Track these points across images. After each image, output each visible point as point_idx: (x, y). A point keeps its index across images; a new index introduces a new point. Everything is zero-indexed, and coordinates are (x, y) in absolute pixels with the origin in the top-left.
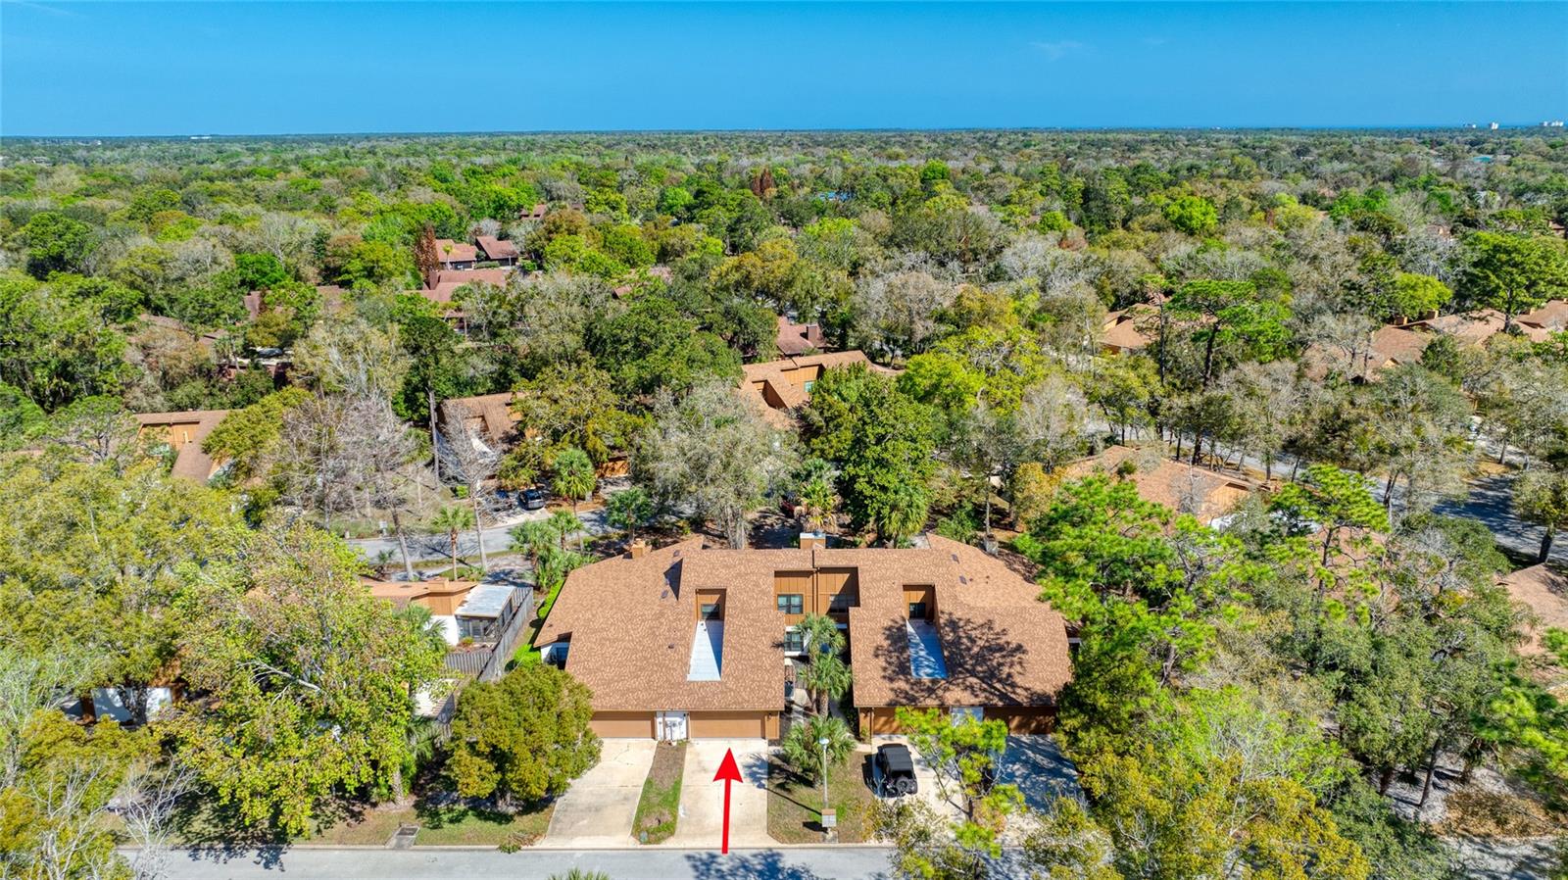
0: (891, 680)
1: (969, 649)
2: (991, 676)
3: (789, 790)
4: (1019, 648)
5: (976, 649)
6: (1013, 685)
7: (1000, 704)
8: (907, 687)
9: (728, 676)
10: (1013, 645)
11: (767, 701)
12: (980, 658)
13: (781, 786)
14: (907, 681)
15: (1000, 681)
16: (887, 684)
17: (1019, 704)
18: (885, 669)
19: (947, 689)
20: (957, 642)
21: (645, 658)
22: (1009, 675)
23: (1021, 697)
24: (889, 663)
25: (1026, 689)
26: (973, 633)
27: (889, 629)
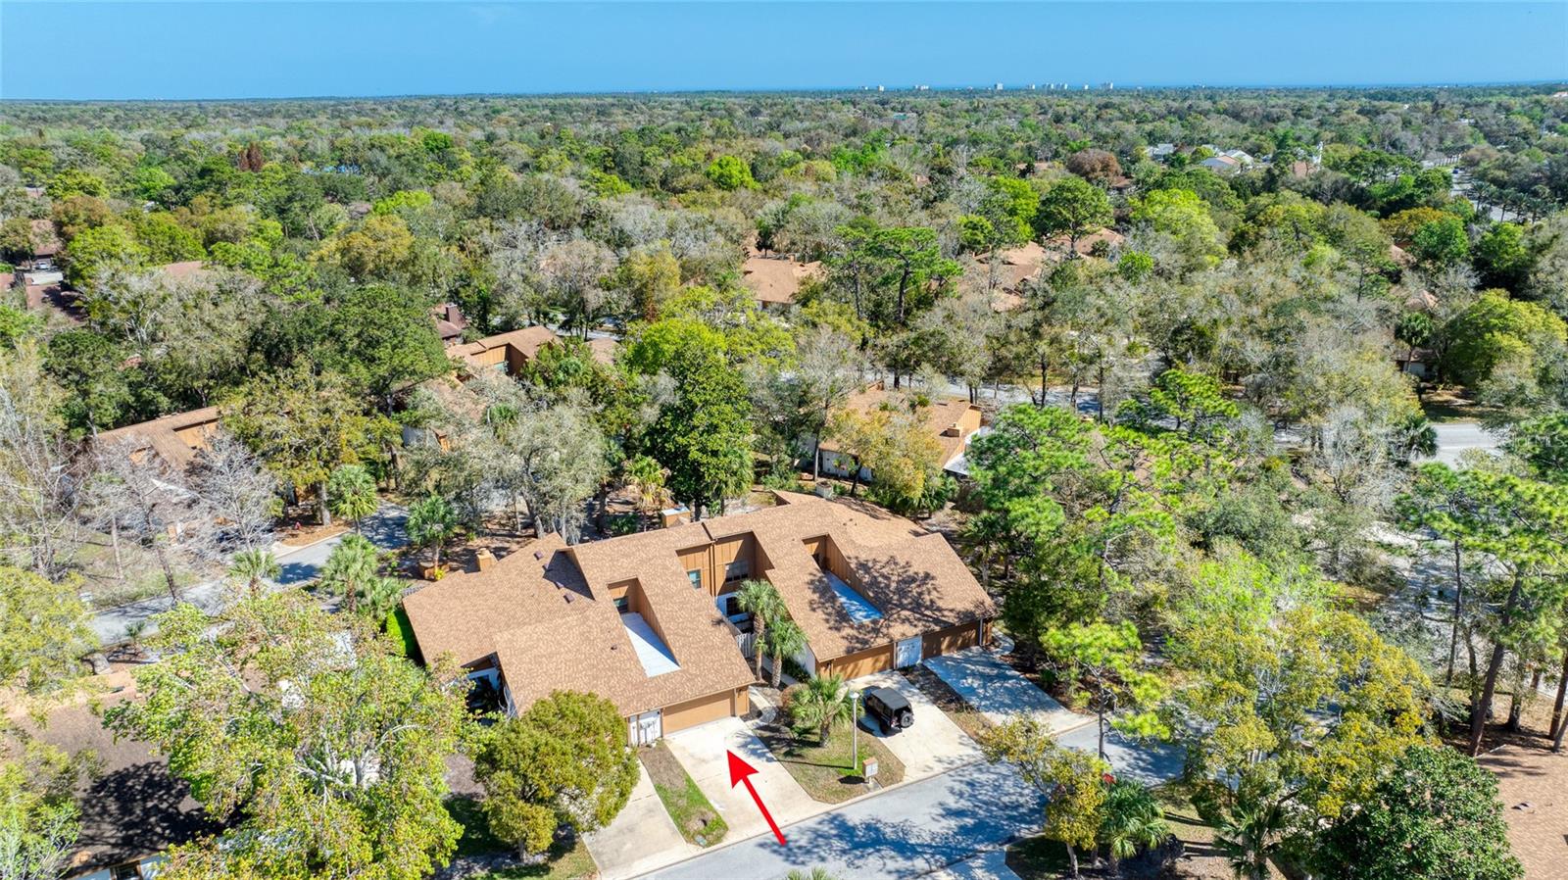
0: (838, 629)
1: (888, 586)
2: (917, 606)
3: (799, 756)
4: (927, 576)
5: (893, 585)
6: (939, 609)
7: (937, 629)
8: (854, 632)
9: (686, 663)
10: (922, 575)
11: (736, 678)
12: (902, 592)
13: (787, 754)
14: (852, 627)
15: (927, 608)
16: (837, 634)
17: (953, 625)
18: (827, 621)
19: (888, 627)
20: (874, 582)
21: (594, 666)
22: (932, 601)
23: (951, 618)
24: (829, 614)
25: (952, 611)
26: (885, 571)
27: (812, 582)
